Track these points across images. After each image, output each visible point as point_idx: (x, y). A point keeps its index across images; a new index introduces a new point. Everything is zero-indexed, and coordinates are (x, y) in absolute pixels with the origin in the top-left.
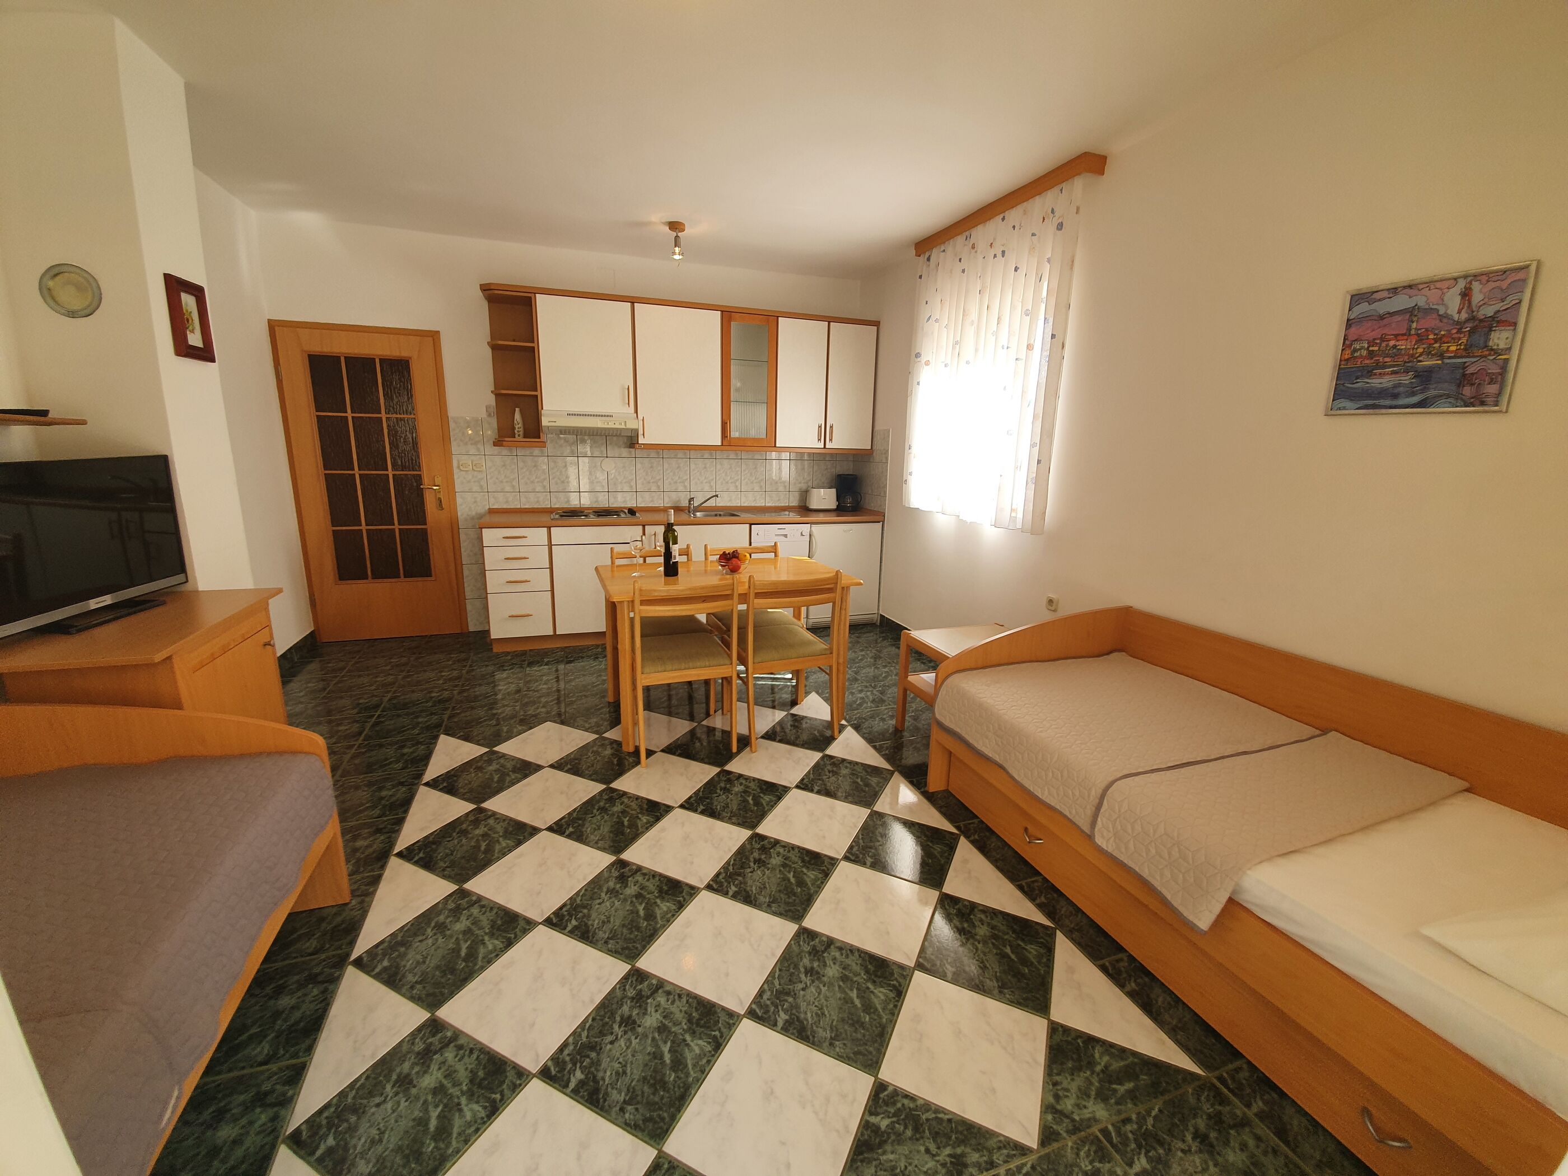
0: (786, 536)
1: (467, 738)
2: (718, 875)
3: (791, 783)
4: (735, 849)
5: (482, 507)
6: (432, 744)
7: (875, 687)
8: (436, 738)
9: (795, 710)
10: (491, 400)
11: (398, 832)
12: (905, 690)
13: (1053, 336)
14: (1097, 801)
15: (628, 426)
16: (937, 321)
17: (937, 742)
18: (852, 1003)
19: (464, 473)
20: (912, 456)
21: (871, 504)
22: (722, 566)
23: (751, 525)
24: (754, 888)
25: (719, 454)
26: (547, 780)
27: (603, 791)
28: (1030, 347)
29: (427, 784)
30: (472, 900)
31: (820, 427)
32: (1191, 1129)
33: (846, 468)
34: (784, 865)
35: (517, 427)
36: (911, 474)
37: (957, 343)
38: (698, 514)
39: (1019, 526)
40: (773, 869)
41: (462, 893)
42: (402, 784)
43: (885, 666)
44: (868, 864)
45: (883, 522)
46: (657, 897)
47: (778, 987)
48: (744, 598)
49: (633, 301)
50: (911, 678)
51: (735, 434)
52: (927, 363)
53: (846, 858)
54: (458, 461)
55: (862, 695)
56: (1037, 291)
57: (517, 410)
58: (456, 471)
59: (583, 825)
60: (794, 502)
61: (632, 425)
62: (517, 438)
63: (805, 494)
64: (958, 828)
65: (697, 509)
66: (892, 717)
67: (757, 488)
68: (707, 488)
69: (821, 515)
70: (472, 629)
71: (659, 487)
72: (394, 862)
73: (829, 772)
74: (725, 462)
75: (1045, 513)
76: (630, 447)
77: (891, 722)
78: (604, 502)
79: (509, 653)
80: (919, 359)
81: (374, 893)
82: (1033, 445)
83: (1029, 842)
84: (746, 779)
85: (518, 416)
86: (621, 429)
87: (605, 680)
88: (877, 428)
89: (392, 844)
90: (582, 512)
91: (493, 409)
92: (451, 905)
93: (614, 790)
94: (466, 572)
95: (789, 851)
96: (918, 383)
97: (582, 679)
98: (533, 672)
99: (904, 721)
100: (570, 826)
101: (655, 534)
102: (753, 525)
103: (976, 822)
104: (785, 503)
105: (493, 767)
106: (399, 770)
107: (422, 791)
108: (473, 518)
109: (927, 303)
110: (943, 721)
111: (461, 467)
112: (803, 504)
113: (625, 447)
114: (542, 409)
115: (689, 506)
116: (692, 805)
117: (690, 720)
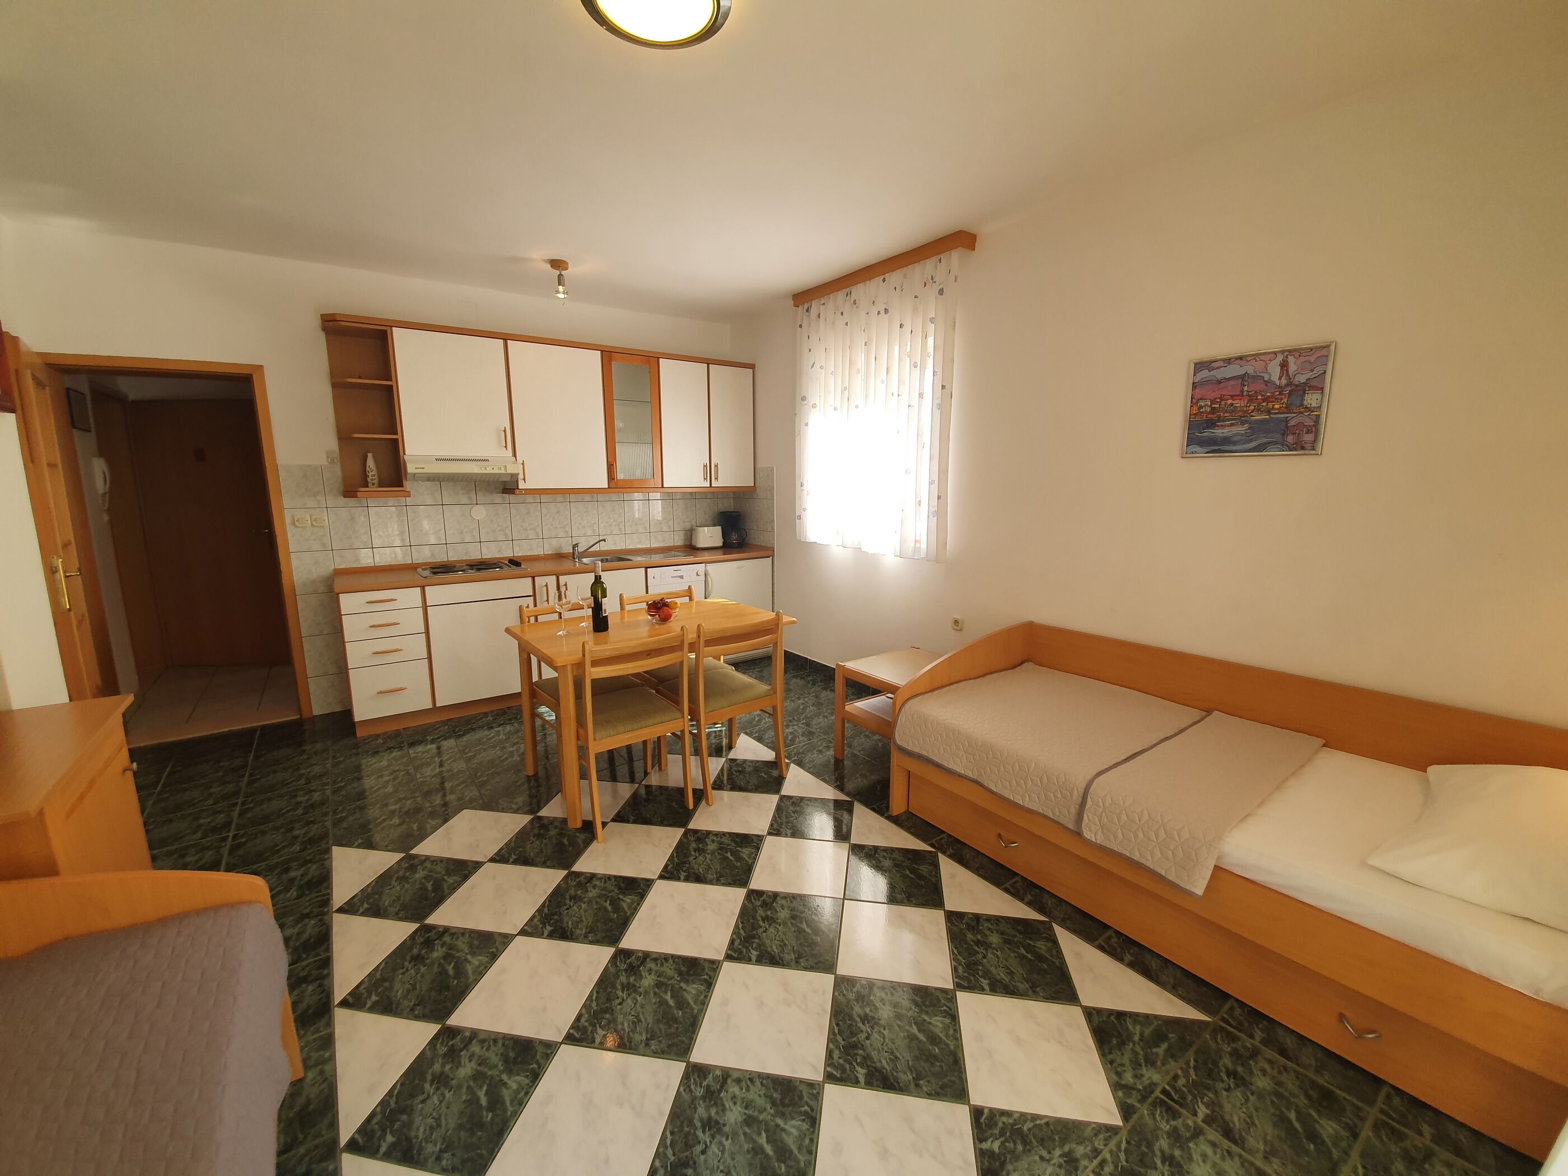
0: (681, 577)
1: (369, 845)
2: (732, 942)
3: (762, 831)
4: (737, 911)
5: (326, 569)
6: (325, 860)
7: (799, 720)
8: (328, 851)
9: (732, 755)
10: (332, 443)
11: (329, 976)
12: (843, 720)
13: (943, 387)
14: (1080, 799)
15: (509, 471)
16: (822, 367)
17: (897, 765)
18: (917, 1039)
19: (301, 529)
20: (805, 492)
21: (757, 537)
22: (651, 615)
23: (646, 568)
24: (774, 947)
25: (607, 497)
26: (494, 877)
27: (566, 877)
28: (921, 395)
29: (341, 911)
30: (465, 1037)
31: (705, 466)
32: (1223, 1069)
33: (727, 505)
34: (794, 917)
35: (370, 474)
36: (805, 510)
38: (585, 560)
39: (922, 555)
40: (785, 924)
41: (449, 1033)
42: (308, 916)
43: (799, 698)
45: (773, 556)
46: (679, 981)
47: (843, 1043)
49: (505, 338)
51: (620, 476)
52: (814, 406)
53: (847, 896)
54: (293, 517)
55: (790, 730)
56: (924, 345)
57: (370, 455)
58: (289, 528)
59: (561, 921)
60: (679, 540)
61: (511, 469)
62: (371, 488)
63: (690, 533)
64: (932, 845)
65: (586, 554)
66: (828, 748)
67: (641, 530)
68: (590, 533)
69: (706, 553)
71: (537, 534)
72: (341, 1016)
73: (794, 813)
74: (608, 504)
75: (946, 543)
76: (503, 493)
77: (828, 753)
78: (475, 554)
79: (377, 736)
80: (805, 402)
81: (332, 1058)
82: (931, 483)
83: (1005, 847)
84: (715, 835)
85: (370, 463)
86: (500, 475)
87: (512, 752)
88: (759, 465)
89: (327, 994)
90: (455, 566)
91: (336, 454)
92: (442, 1050)
93: (578, 874)
94: (307, 646)
95: (791, 902)
96: (806, 424)
97: (484, 754)
98: (419, 754)
99: (843, 751)
100: (547, 924)
101: (546, 585)
102: (648, 569)
103: (944, 835)
104: (670, 543)
105: (420, 874)
106: (294, 900)
107: (339, 922)
108: (314, 582)
109: (810, 351)
110: (905, 745)
111: (296, 523)
112: (688, 543)
113: (497, 493)
114: (404, 454)
115: (573, 553)
116: (672, 873)
117: (629, 782)
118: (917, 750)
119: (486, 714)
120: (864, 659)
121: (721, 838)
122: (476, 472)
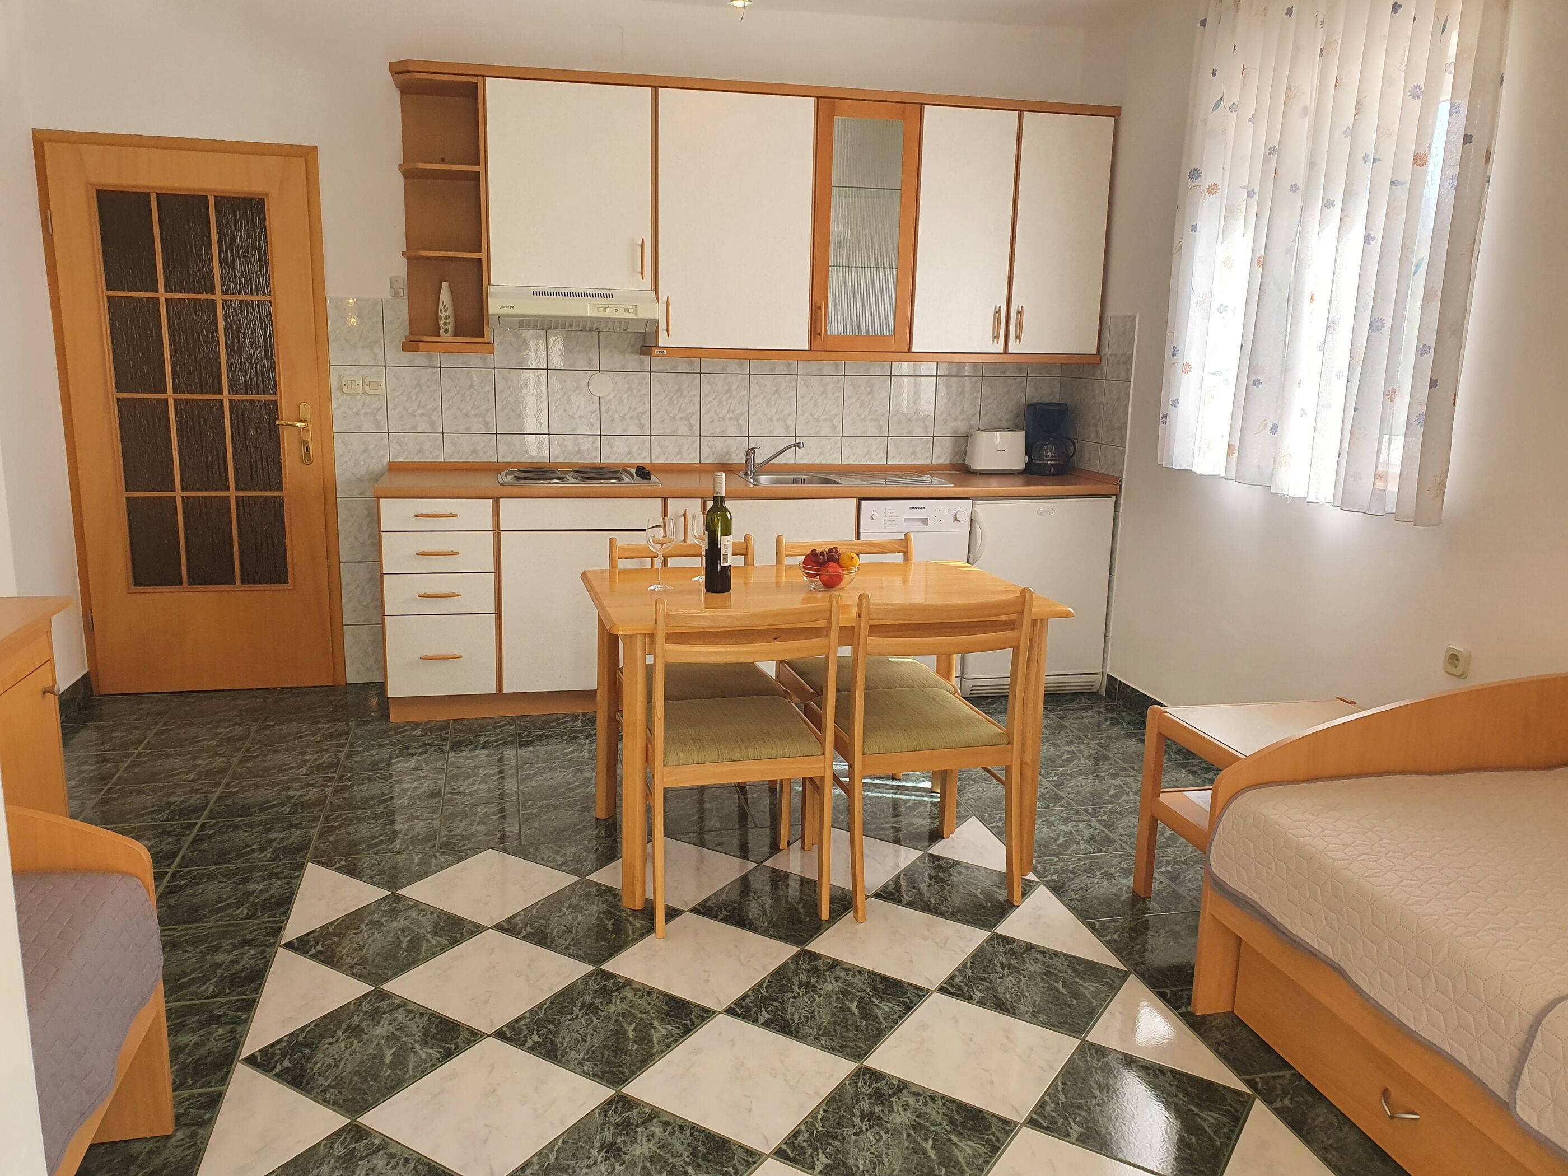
0: (925, 521)
1: (352, 871)
2: (795, 1134)
3: (931, 982)
4: (826, 1092)
5: (378, 463)
6: (294, 878)
7: (1093, 815)
8: (301, 867)
9: (938, 849)
10: (400, 267)
11: (246, 1022)
12: (1154, 822)
13: (1467, 139)
14: (1522, 1036)
15: (640, 315)
16: (1233, 108)
17: (1216, 921)
19: (349, 398)
20: (1179, 368)
21: (1094, 458)
22: (809, 575)
23: (860, 499)
24: (861, 1162)
25: (804, 367)
26: (493, 950)
27: (589, 975)
28: (1420, 160)
29: (290, 946)
30: (373, 1144)
31: (998, 312)
33: (1047, 391)
34: (916, 1127)
35: (443, 315)
36: (1175, 403)
37: (1272, 151)
38: (763, 479)
39: (1391, 507)
40: (896, 1132)
41: (357, 1132)
42: (249, 943)
43: (1115, 776)
44: (1074, 1135)
45: (1118, 496)
46: (687, 1164)
48: (848, 635)
49: (655, 84)
50: (1163, 798)
51: (834, 328)
52: (1213, 189)
53: (1032, 1122)
54: (340, 377)
55: (1069, 827)
56: (1437, 49)
57: (445, 284)
58: (335, 394)
59: (556, 1033)
60: (943, 456)
61: (647, 311)
62: (444, 336)
63: (963, 441)
64: (1250, 1083)
65: (765, 468)
66: (1126, 872)
67: (872, 431)
68: (779, 431)
69: (986, 481)
70: (350, 680)
71: (691, 427)
72: (242, 1074)
73: (1003, 967)
74: (816, 380)
75: (1443, 484)
76: (642, 353)
77: (1124, 881)
78: (589, 453)
79: (417, 725)
80: (1196, 182)
81: (210, 1122)
82: (1421, 351)
83: (1392, 1118)
84: (847, 970)
85: (445, 297)
86: (627, 321)
87: (589, 779)
88: (1110, 313)
89: (236, 1043)
90: (554, 472)
91: (403, 283)
92: (339, 1150)
93: (608, 976)
94: (345, 577)
95: (925, 1103)
96: (1194, 228)
97: (548, 776)
98: (461, 760)
99: (1149, 878)
100: (535, 1032)
101: (685, 515)
102: (863, 502)
103: (1288, 1074)
104: (922, 459)
105: (401, 923)
106: (242, 919)
107: (283, 958)
108: (361, 480)
109: (1214, 75)
110: (1224, 877)
111: (345, 388)
112: (960, 462)
113: (632, 353)
114: (489, 283)
115: (746, 465)
116: (748, 1009)
117: (741, 857)
119: (575, 717)
121: (854, 976)
122: (589, 315)
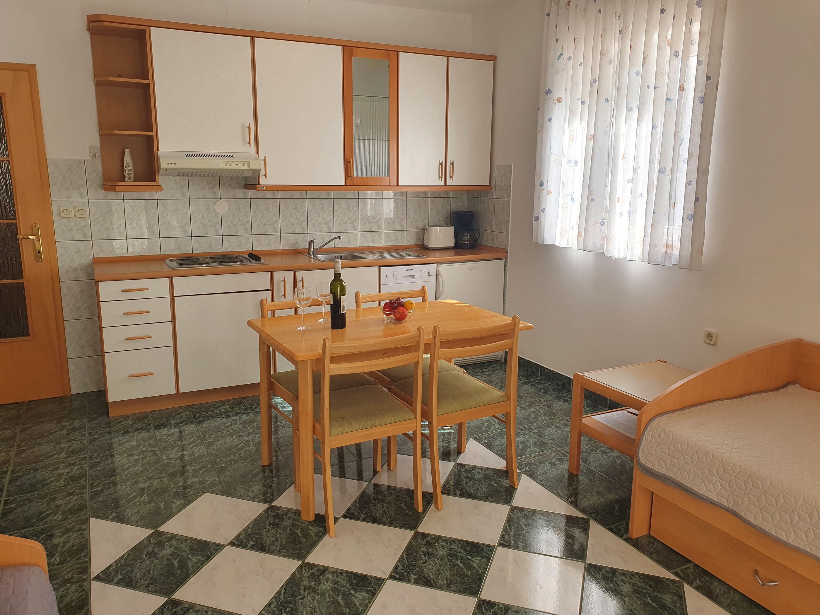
0: (413, 277)
1: (121, 519)
3: (492, 541)
5: (86, 259)
6: (84, 530)
7: (530, 429)
8: (86, 521)
9: (461, 460)
10: (95, 140)
12: (580, 434)
13: (708, 78)
15: (252, 167)
16: (569, 58)
17: (643, 487)
19: (65, 220)
20: (545, 192)
21: (492, 241)
23: (380, 267)
25: (341, 194)
26: (234, 561)
27: (300, 568)
28: (682, 88)
29: (98, 578)
31: (441, 164)
33: (461, 205)
35: (127, 169)
36: (543, 210)
37: (595, 81)
38: (320, 257)
39: (674, 261)
42: (69, 581)
43: (530, 406)
45: (506, 258)
49: (253, 36)
51: (357, 173)
52: (559, 100)
54: (59, 207)
55: (521, 439)
56: (688, 31)
57: (127, 151)
58: (56, 218)
60: (411, 240)
61: (254, 165)
62: (128, 182)
63: (422, 233)
64: (676, 574)
65: (321, 250)
66: (561, 461)
67: (375, 228)
68: (325, 229)
69: (437, 253)
70: (74, 391)
71: (275, 229)
73: (525, 525)
74: (343, 202)
75: (702, 249)
76: (245, 188)
77: (562, 466)
78: (217, 247)
79: (128, 417)
80: (549, 96)
82: (688, 184)
83: (763, 585)
84: (446, 541)
85: (128, 158)
86: (243, 171)
87: (248, 441)
88: (495, 164)
90: (199, 259)
91: (98, 150)
93: (312, 566)
94: (68, 329)
96: (550, 120)
97: (222, 441)
98: (164, 437)
99: (578, 465)
101: (284, 280)
102: (382, 268)
103: (691, 565)
104: (402, 242)
105: (167, 551)
107: (97, 588)
108: (75, 270)
109: (557, 41)
110: (649, 465)
111: (62, 214)
112: (420, 243)
113: (239, 188)
114: (158, 150)
115: (309, 249)
116: (402, 574)
117: (358, 480)
118: (663, 471)
119: (223, 403)
120: (605, 371)
121: (451, 544)
122: (221, 167)
